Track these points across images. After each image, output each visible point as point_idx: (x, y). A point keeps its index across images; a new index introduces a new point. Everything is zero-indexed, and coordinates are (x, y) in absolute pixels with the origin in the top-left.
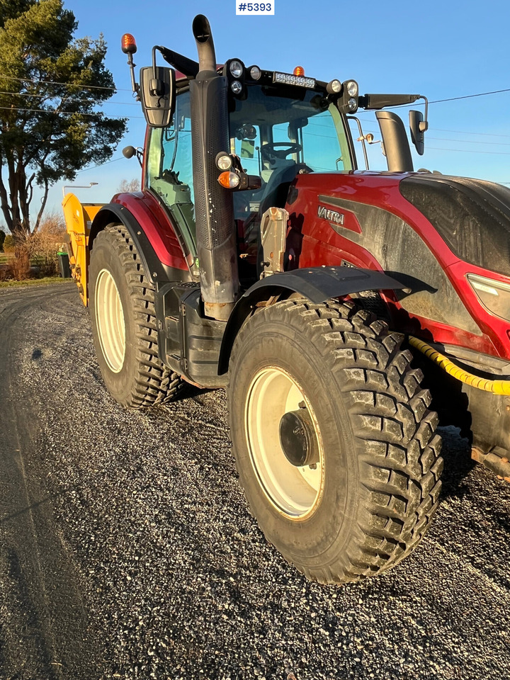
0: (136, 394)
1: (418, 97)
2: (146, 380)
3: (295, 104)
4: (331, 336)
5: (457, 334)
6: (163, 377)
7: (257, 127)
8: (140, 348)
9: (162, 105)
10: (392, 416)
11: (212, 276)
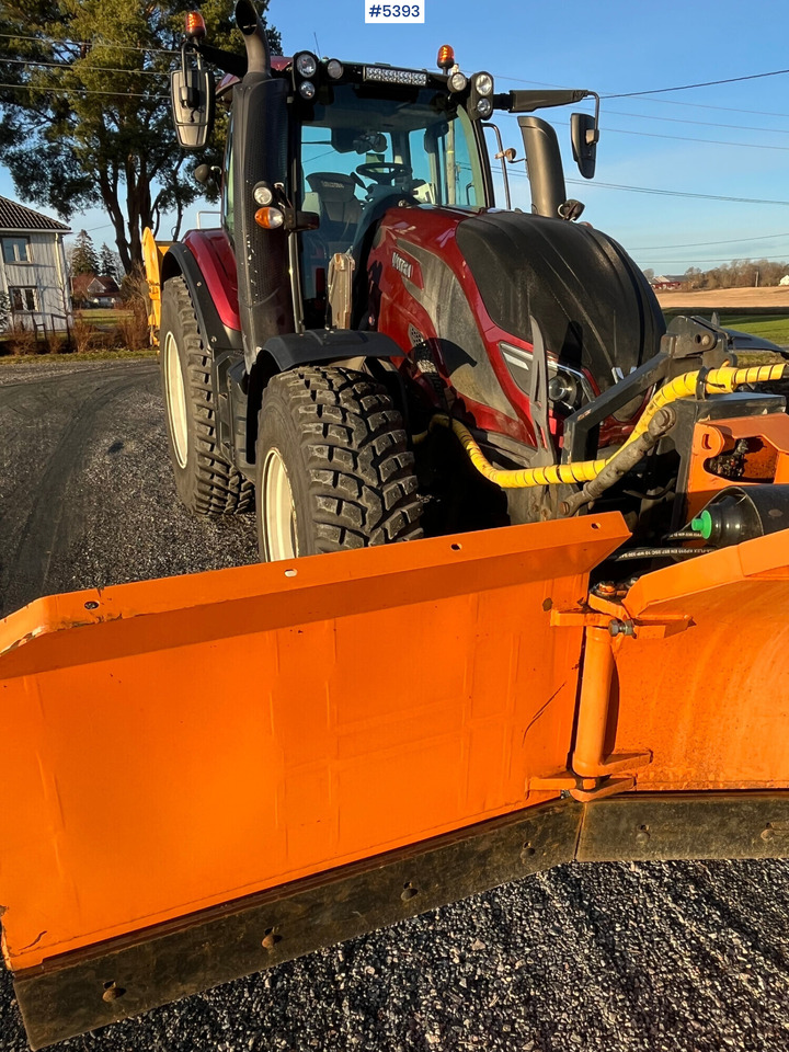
0: (198, 494)
1: (585, 94)
2: (208, 476)
3: (404, 107)
4: (306, 409)
5: (498, 418)
6: (230, 475)
7: (387, 136)
8: (199, 434)
9: (197, 120)
10: (355, 500)
11: (253, 341)
